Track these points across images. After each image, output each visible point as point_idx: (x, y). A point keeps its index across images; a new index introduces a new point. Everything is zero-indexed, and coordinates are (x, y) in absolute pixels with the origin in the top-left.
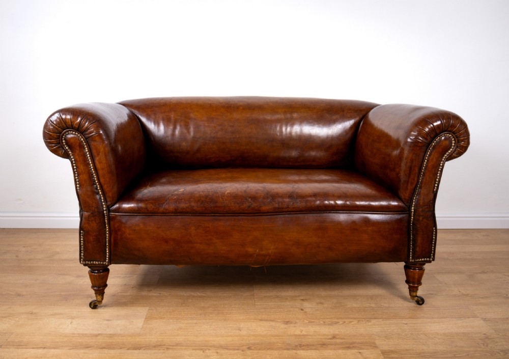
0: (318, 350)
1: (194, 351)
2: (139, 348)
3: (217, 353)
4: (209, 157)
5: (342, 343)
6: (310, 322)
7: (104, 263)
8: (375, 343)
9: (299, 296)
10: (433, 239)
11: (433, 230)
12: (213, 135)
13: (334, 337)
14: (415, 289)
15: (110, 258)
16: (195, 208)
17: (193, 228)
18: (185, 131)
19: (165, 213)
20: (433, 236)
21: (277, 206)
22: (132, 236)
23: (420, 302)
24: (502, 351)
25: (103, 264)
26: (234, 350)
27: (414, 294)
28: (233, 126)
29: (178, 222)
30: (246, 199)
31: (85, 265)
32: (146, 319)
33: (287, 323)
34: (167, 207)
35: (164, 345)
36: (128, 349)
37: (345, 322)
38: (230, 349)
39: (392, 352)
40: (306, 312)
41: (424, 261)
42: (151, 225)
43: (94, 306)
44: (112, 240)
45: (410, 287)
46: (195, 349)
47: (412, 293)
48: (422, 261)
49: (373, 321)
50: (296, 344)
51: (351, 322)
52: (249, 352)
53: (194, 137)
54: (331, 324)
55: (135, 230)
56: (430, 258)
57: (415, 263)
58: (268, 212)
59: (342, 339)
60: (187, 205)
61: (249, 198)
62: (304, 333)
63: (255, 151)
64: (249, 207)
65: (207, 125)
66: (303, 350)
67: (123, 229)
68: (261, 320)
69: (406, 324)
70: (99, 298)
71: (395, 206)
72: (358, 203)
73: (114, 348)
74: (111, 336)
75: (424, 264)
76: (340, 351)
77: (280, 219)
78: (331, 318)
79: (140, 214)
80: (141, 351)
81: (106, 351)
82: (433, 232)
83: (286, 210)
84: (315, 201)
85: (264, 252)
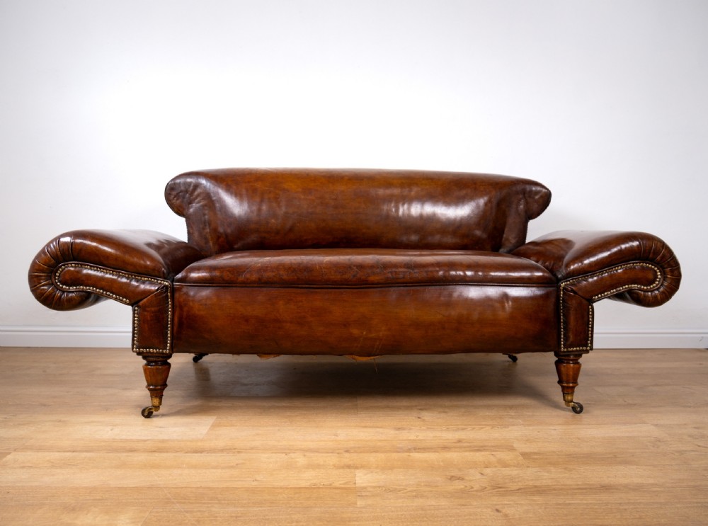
0: (438, 452)
1: (274, 454)
2: (201, 452)
3: (305, 455)
4: (305, 238)
5: (470, 447)
6: (428, 428)
7: (164, 351)
8: (512, 446)
9: (416, 406)
10: (589, 321)
11: (589, 309)
12: (310, 210)
13: (459, 441)
14: (570, 391)
15: (171, 344)
16: (285, 277)
17: (281, 302)
18: (274, 205)
19: (246, 284)
20: (589, 318)
21: (390, 275)
22: (202, 313)
23: (578, 409)
24: (677, 452)
25: (163, 353)
26: (328, 453)
27: (569, 398)
28: (336, 199)
29: (261, 295)
30: (350, 267)
31: (139, 354)
32: (212, 426)
33: (399, 429)
34: (248, 276)
35: (235, 449)
36: (186, 453)
37: (474, 428)
38: (322, 452)
39: (535, 453)
40: (424, 420)
41: (580, 351)
42: (227, 297)
43: (147, 414)
44: (176, 319)
45: (563, 388)
46: (276, 453)
47: (566, 397)
48: (577, 351)
49: (511, 428)
50: (409, 447)
51: (482, 428)
52: (347, 455)
53: (286, 213)
54: (458, 430)
55: (206, 304)
56: (587, 346)
57: (568, 354)
58: (378, 283)
59: (470, 443)
60: (274, 274)
61: (354, 266)
62: (420, 438)
63: (364, 231)
64: (354, 276)
65: (303, 197)
66: (418, 452)
67: (191, 304)
68: (366, 427)
69: (555, 430)
70: (156, 401)
71: (539, 277)
72: (493, 274)
73: (167, 452)
74: (163, 441)
75: (580, 356)
76: (467, 454)
77: (393, 293)
78: (457, 425)
79: (214, 285)
80: (202, 454)
81: (156, 454)
82: (589, 312)
83: (402, 280)
84: (438, 271)
85: (373, 335)
